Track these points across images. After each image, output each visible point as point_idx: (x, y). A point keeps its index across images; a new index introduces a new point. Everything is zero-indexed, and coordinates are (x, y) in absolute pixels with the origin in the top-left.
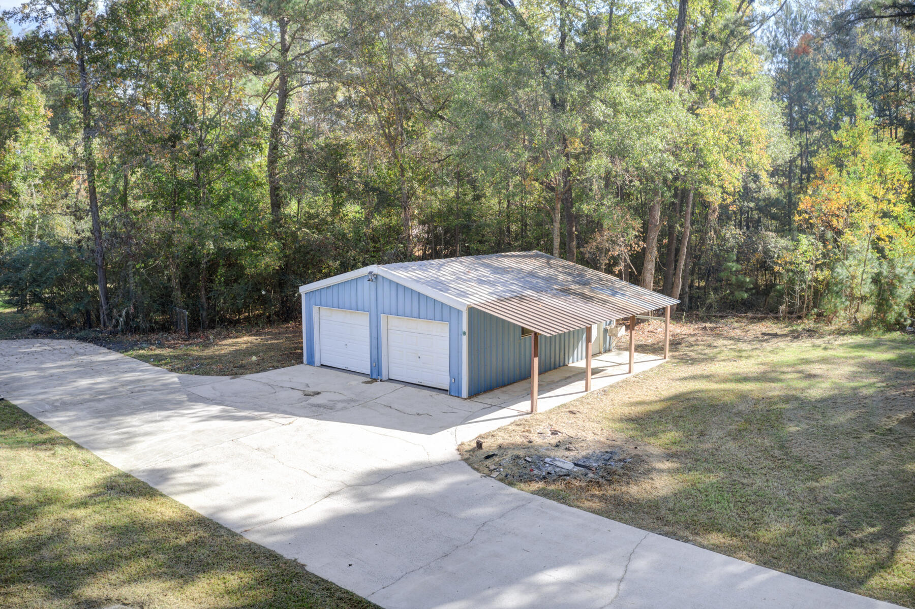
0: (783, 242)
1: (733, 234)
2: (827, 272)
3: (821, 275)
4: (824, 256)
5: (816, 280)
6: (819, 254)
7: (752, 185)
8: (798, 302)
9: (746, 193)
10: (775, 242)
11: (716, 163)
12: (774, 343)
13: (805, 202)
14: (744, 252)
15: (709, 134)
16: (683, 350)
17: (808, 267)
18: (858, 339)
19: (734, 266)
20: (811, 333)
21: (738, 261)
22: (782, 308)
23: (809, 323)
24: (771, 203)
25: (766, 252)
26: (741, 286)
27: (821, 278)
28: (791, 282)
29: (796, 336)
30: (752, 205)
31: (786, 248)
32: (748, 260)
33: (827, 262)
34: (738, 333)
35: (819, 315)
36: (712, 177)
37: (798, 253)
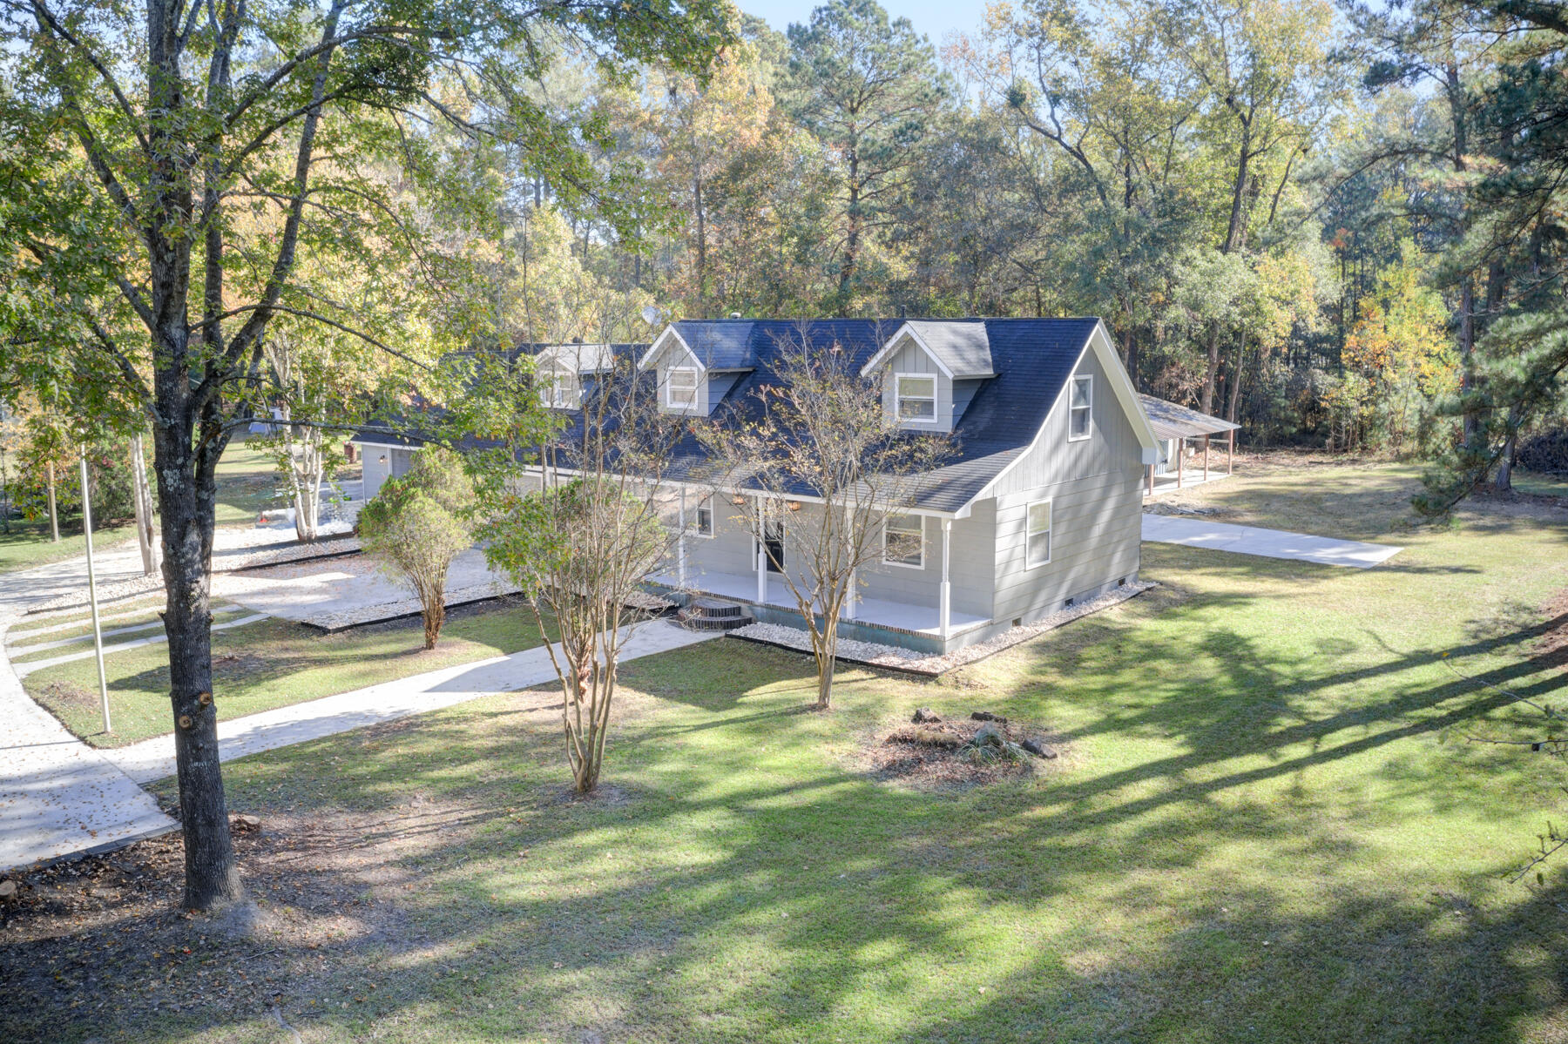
0: (1331, 379)
1: (1282, 371)
2: (1372, 408)
3: (1366, 411)
4: (1371, 391)
5: (1362, 416)
6: (1364, 391)
7: (1301, 324)
8: (1344, 436)
9: (1296, 331)
10: (1323, 380)
11: (1271, 312)
12: (1319, 468)
13: (1351, 340)
14: (1293, 388)
15: (1265, 287)
16: (1241, 470)
17: (1355, 403)
18: (1396, 465)
19: (1283, 402)
20: (1354, 461)
21: (1286, 397)
22: (1329, 441)
23: (1351, 455)
24: (1319, 339)
25: (1314, 389)
26: (1289, 421)
27: (1366, 413)
28: (1338, 417)
29: (1340, 464)
30: (1300, 343)
31: (1332, 385)
32: (1296, 397)
33: (1371, 399)
34: (1286, 461)
35: (1364, 449)
36: (1268, 324)
37: (1344, 390)
